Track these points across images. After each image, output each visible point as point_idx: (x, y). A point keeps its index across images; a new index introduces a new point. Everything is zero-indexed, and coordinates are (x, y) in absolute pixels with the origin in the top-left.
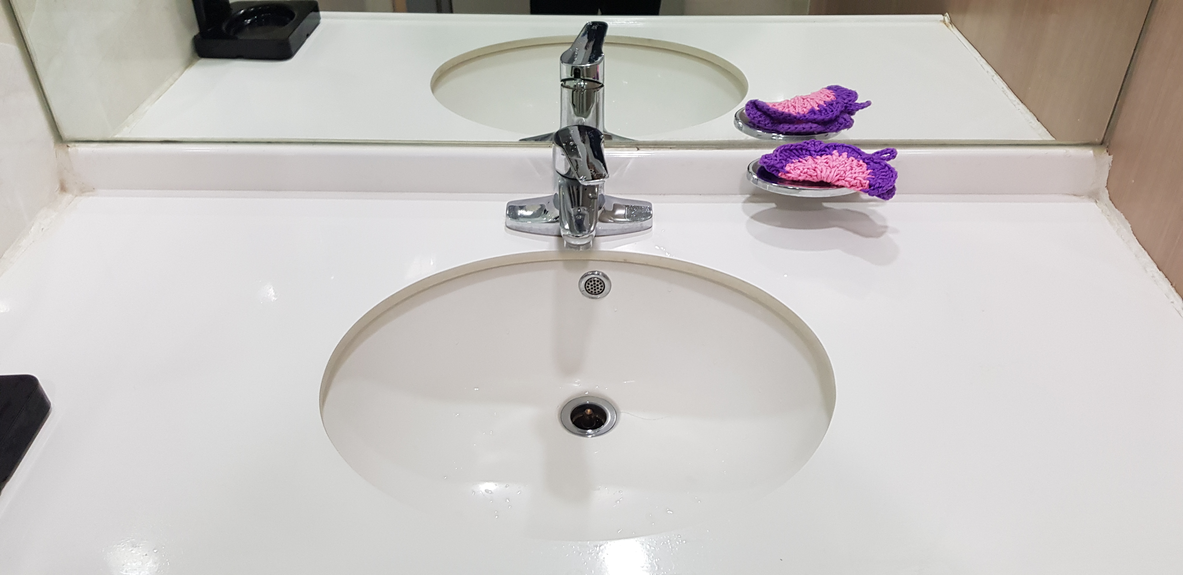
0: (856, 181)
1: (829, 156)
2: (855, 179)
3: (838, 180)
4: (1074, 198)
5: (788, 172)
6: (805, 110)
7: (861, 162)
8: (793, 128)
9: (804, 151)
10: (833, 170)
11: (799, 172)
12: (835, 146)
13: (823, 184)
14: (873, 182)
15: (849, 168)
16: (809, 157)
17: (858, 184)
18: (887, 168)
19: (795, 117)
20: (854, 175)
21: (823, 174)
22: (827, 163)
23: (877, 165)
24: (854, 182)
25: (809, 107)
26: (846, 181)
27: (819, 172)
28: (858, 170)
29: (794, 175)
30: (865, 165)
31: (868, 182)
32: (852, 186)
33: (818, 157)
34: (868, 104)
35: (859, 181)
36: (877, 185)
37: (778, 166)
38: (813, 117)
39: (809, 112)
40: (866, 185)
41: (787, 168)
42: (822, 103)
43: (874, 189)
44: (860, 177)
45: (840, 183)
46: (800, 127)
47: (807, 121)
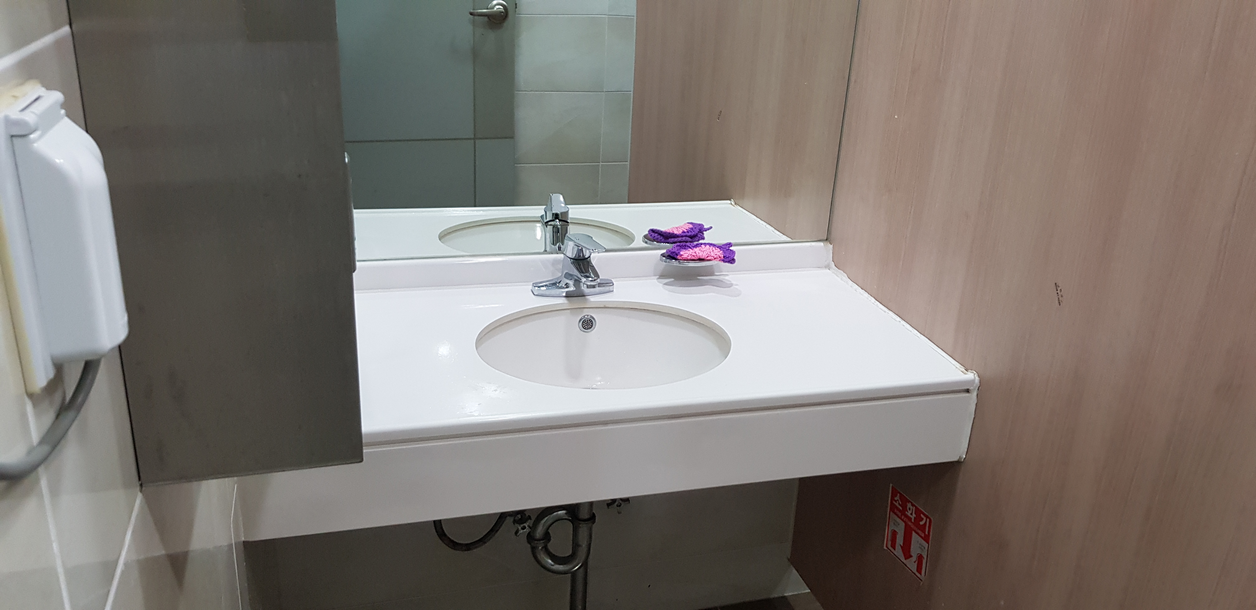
0: (716, 256)
1: (700, 247)
2: (716, 255)
3: (708, 257)
4: (818, 269)
5: (682, 255)
6: (680, 232)
7: (717, 248)
8: (676, 240)
9: (687, 247)
10: (704, 252)
11: (688, 255)
12: (701, 244)
13: (701, 260)
14: (725, 255)
15: (712, 251)
16: (690, 249)
17: (718, 257)
18: (729, 250)
19: (676, 235)
20: (715, 254)
21: (700, 255)
22: (700, 250)
23: (724, 249)
24: (715, 256)
25: (681, 231)
26: (712, 256)
27: (698, 254)
28: (716, 251)
29: (685, 256)
30: (719, 250)
31: (722, 255)
32: (715, 259)
33: (695, 249)
34: (711, 228)
35: (718, 256)
36: (727, 256)
37: (677, 252)
38: (685, 234)
39: (682, 233)
40: (722, 257)
41: (682, 253)
42: (688, 228)
43: (726, 258)
44: (718, 254)
45: (709, 258)
46: (680, 239)
47: (682, 236)
